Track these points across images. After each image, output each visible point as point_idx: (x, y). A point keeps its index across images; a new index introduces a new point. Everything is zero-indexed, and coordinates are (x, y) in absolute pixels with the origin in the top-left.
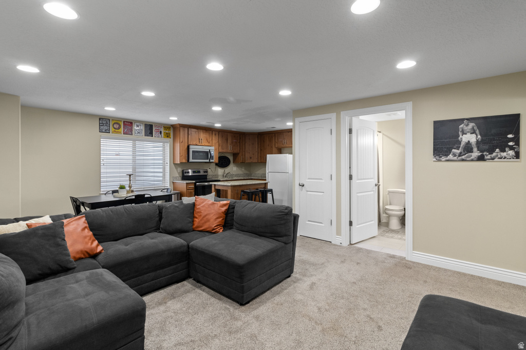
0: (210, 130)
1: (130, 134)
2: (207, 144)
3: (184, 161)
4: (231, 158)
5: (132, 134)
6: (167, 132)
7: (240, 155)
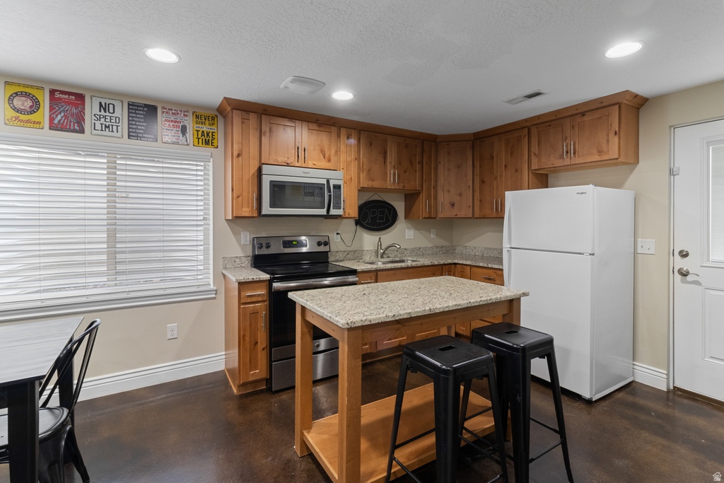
0: (334, 125)
1: (74, 131)
2: (324, 164)
3: (246, 212)
4: (400, 207)
5: (82, 131)
6: (206, 129)
7: (423, 196)
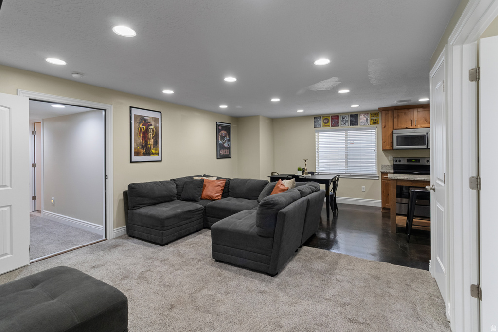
2: (427, 125)
5: (338, 126)
6: (374, 118)
